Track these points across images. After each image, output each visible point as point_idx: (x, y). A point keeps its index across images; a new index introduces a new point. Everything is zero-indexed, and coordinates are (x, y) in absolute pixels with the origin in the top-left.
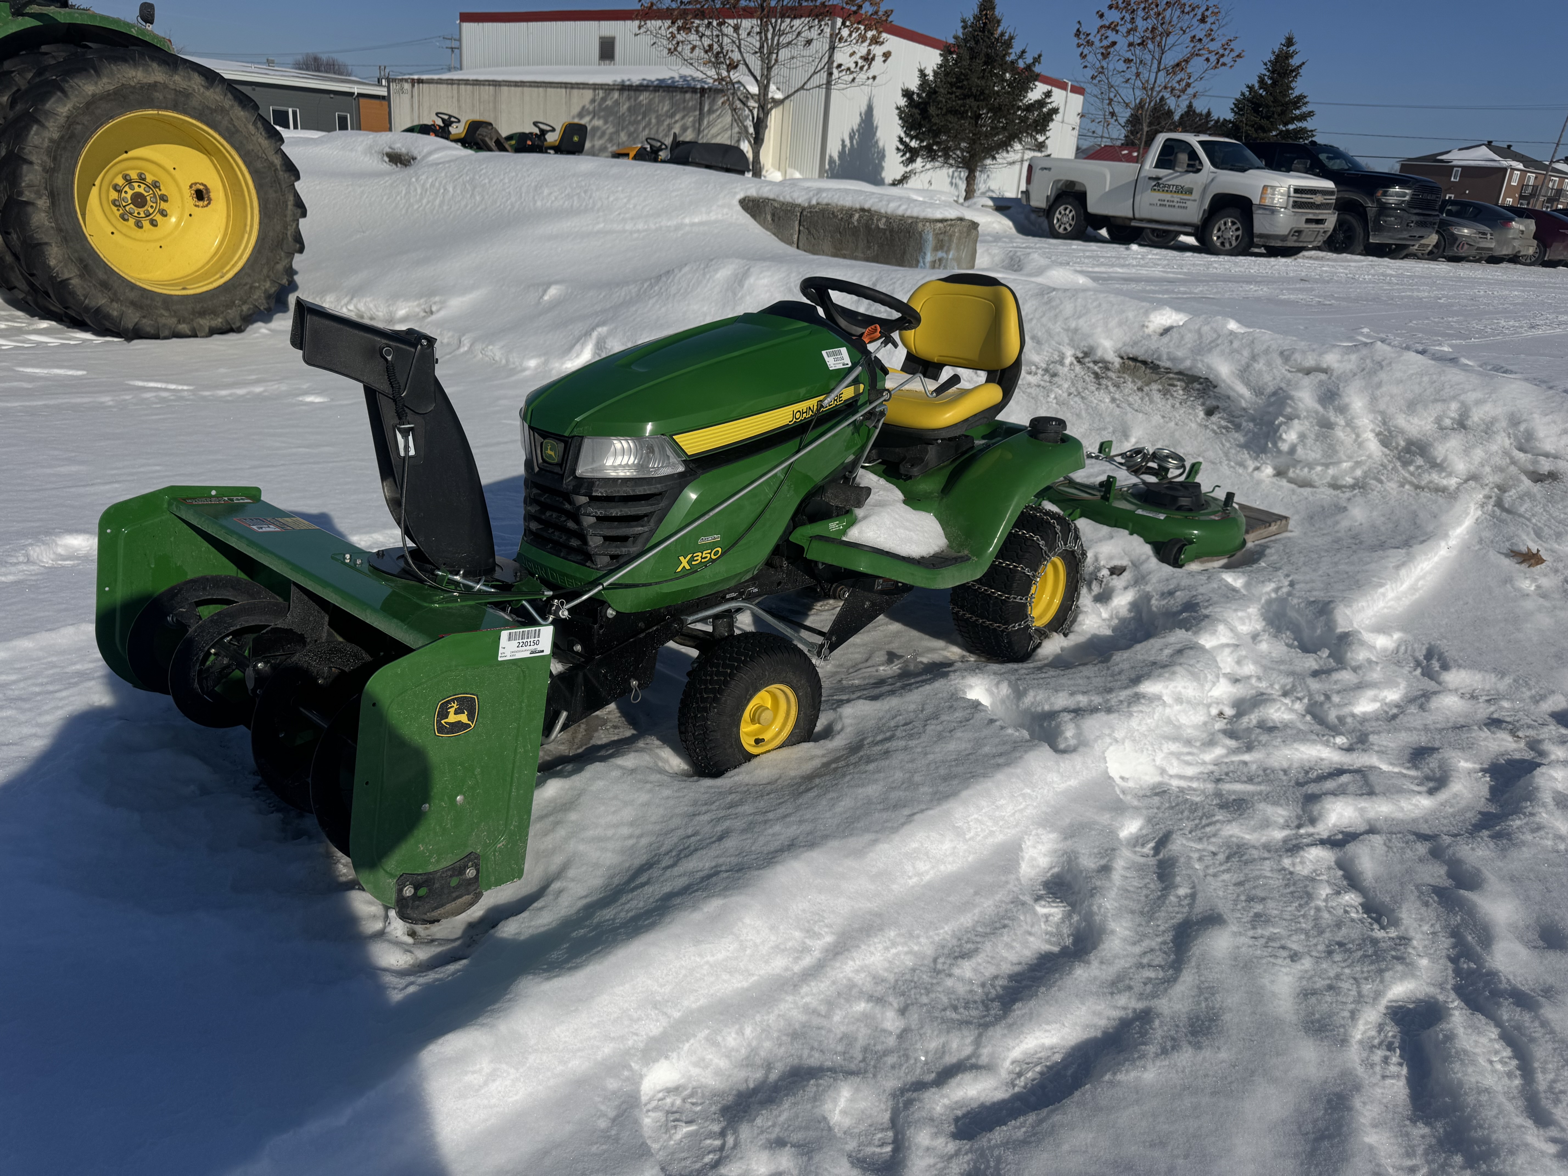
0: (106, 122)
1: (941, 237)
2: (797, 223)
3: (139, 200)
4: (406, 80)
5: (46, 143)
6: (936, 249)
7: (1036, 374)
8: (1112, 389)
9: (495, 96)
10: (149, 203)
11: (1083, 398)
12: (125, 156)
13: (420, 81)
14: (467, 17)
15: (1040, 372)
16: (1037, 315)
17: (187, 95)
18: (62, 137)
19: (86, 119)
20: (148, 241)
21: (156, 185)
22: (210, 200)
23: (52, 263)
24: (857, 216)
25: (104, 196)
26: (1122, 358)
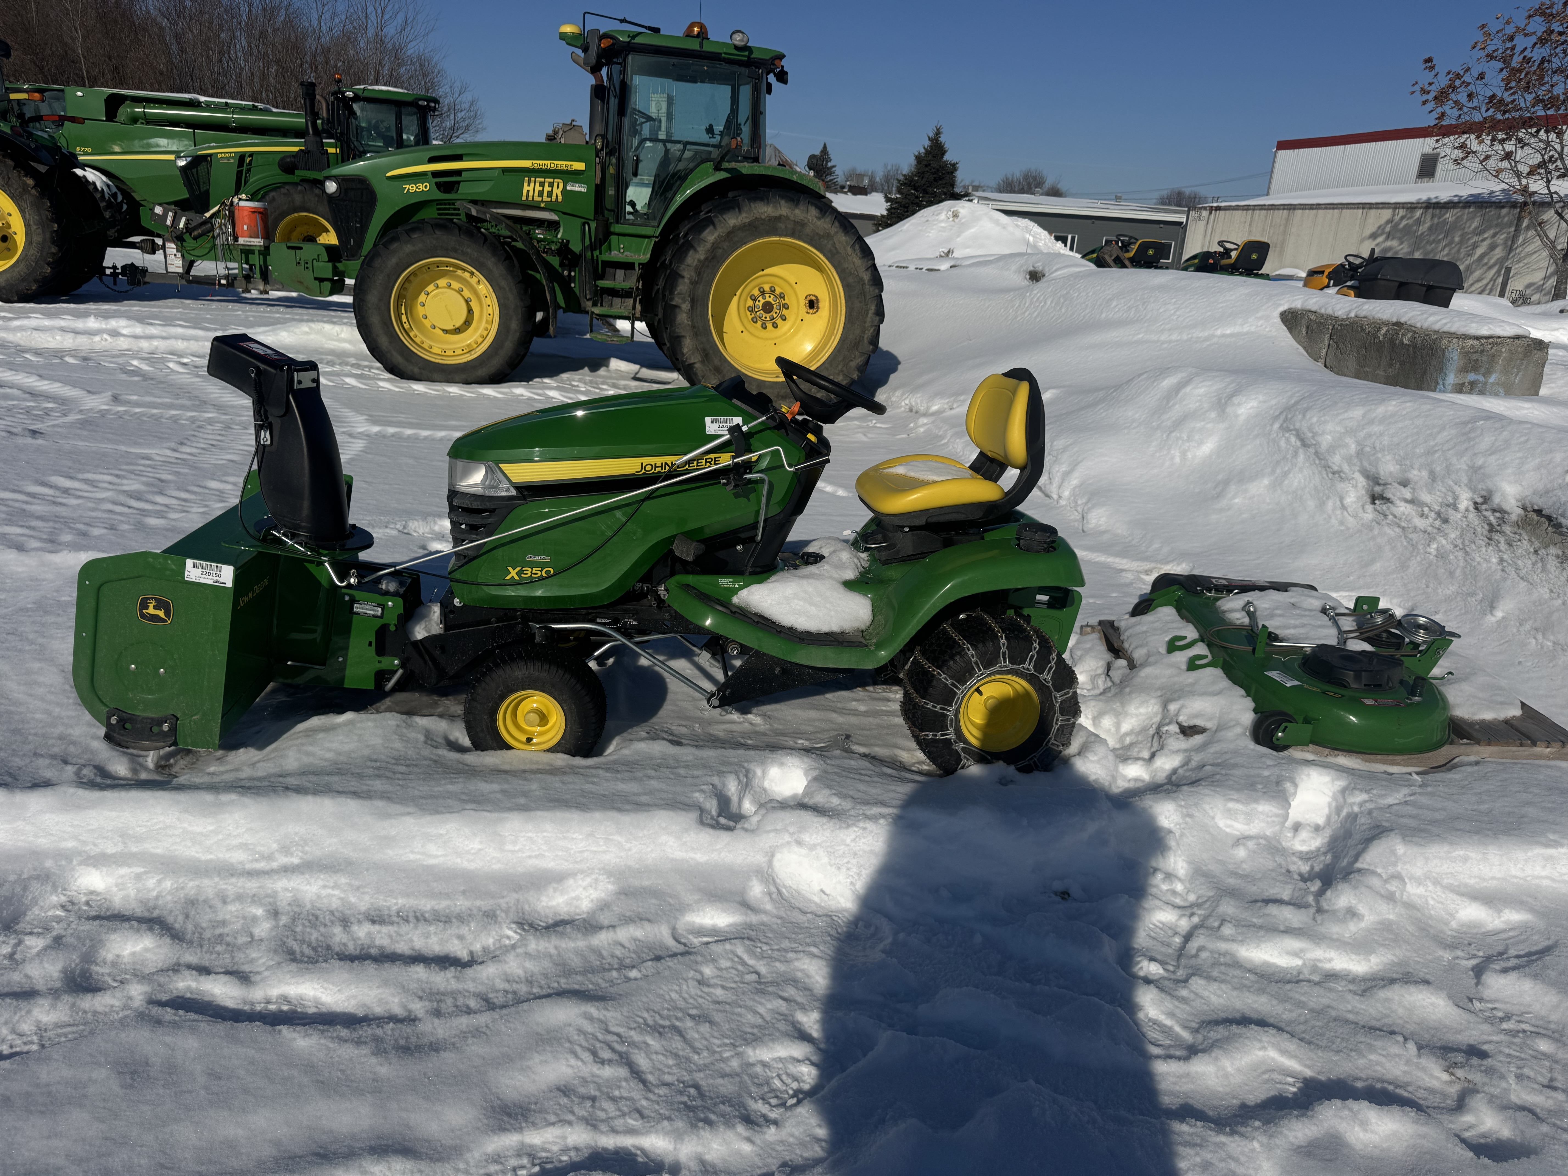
0: (741, 247)
1: (1474, 357)
2: (1327, 336)
3: (768, 307)
4: (1205, 208)
5: (696, 262)
6: (1464, 370)
7: (1427, 517)
8: (1503, 546)
9: (1287, 220)
10: (775, 310)
11: (1467, 553)
12: (761, 273)
13: (1218, 208)
14: (1283, 145)
15: (1433, 515)
16: (1445, 448)
17: (802, 224)
18: (706, 259)
19: (725, 245)
20: (767, 339)
21: (782, 296)
22: (818, 308)
23: (685, 350)
24: (1385, 329)
25: (742, 303)
26: (1525, 509)
